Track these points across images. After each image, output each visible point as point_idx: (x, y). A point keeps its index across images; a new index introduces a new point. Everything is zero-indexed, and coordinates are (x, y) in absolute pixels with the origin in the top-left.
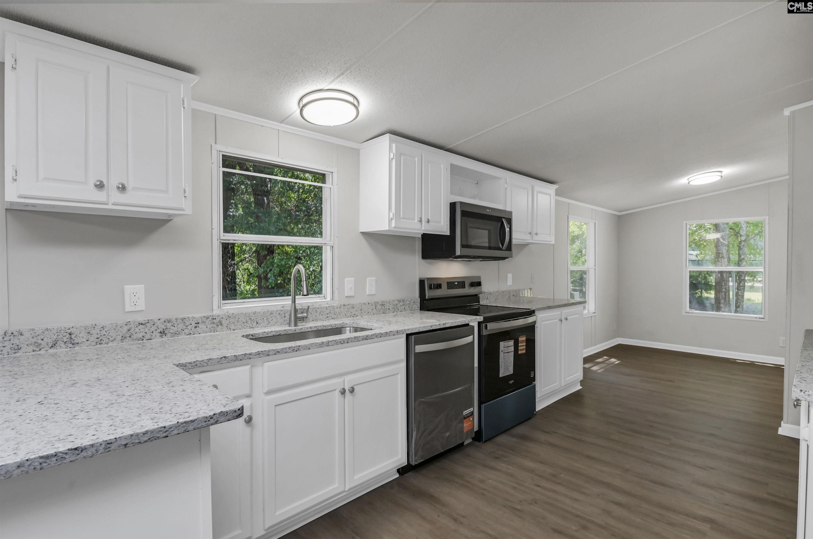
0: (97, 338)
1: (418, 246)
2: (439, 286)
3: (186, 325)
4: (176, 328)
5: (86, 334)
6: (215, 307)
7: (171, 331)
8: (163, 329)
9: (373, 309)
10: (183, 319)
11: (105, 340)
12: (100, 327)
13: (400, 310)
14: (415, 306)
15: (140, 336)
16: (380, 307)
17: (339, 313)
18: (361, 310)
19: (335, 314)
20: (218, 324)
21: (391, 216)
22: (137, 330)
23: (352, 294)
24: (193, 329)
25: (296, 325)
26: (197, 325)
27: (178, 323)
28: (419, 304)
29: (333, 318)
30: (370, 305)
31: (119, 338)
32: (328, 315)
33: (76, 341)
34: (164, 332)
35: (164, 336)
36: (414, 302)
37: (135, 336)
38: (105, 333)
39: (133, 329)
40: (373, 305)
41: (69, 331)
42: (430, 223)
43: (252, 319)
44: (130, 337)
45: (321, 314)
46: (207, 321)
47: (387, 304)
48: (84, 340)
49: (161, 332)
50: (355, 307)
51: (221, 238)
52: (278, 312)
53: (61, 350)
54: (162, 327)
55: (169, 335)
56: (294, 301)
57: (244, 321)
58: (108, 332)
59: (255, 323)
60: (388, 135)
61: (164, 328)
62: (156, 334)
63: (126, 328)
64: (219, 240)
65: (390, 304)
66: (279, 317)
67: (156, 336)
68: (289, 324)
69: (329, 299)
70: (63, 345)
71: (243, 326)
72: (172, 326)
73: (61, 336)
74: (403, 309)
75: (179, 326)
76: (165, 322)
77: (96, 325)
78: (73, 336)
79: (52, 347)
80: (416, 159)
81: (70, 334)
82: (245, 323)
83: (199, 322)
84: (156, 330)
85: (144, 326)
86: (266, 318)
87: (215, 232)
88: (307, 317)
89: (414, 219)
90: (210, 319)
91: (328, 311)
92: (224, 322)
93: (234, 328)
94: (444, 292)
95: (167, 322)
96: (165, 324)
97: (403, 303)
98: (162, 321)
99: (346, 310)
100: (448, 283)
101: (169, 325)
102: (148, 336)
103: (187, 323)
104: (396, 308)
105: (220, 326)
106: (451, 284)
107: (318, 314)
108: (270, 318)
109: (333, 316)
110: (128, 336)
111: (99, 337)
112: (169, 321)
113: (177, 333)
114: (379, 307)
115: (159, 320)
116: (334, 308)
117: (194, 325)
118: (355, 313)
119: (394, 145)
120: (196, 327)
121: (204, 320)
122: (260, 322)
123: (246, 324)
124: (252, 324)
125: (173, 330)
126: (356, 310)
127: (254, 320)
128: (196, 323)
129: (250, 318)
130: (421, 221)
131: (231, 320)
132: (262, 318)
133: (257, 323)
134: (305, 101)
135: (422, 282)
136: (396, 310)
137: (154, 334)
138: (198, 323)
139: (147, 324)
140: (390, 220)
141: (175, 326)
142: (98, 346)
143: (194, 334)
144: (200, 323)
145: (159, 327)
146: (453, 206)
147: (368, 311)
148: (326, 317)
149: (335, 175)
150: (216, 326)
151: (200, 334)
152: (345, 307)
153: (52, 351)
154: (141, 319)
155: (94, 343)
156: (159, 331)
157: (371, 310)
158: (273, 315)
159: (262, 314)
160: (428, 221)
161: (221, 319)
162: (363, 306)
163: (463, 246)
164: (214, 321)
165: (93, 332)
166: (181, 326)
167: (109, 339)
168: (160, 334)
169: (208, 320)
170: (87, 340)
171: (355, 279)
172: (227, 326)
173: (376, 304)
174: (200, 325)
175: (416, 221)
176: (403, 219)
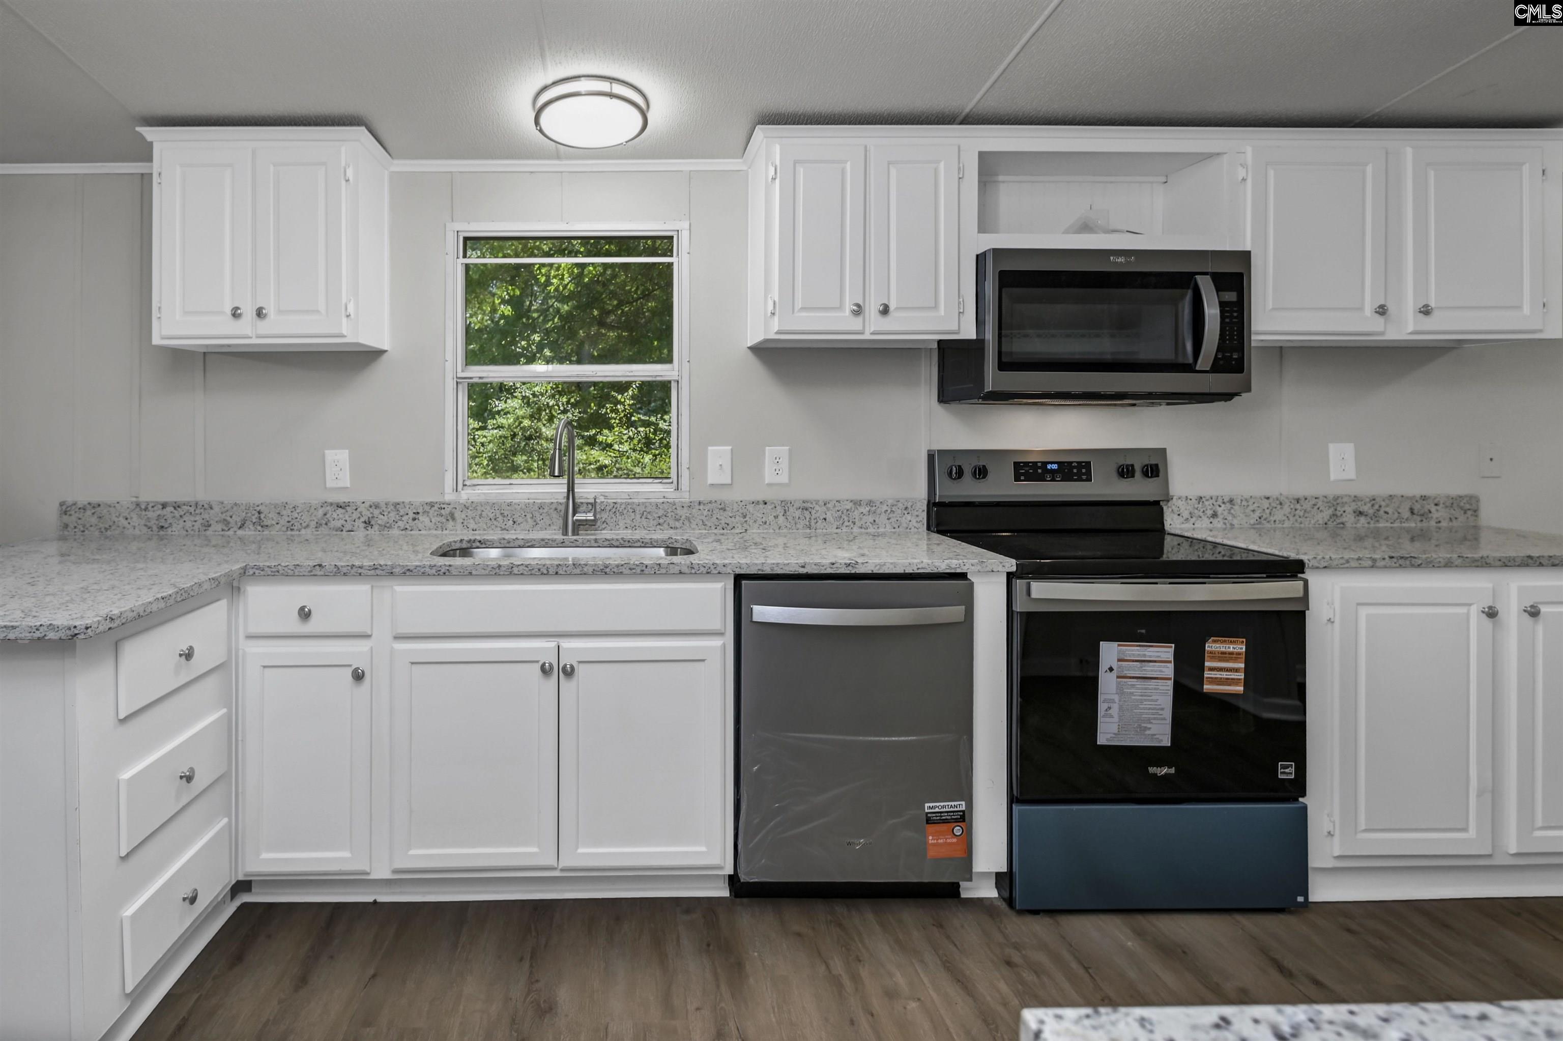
0: (289, 522)
2: (981, 473)
3: (401, 514)
4: (385, 518)
5: (276, 515)
7: (380, 522)
8: (369, 518)
9: (776, 517)
10: (396, 505)
11: (297, 526)
12: (291, 507)
13: (858, 524)
14: (909, 517)
15: (338, 524)
16: (798, 513)
17: (688, 519)
18: (745, 517)
19: (678, 520)
20: (449, 518)
21: (771, 307)
22: (335, 515)
23: (725, 479)
24: (410, 521)
25: (575, 533)
26: (417, 516)
27: (389, 510)
28: (924, 515)
29: (672, 528)
30: (769, 507)
31: (313, 524)
32: (661, 521)
33: (265, 523)
34: (370, 522)
35: (369, 528)
36: (906, 508)
37: (332, 524)
38: (296, 515)
39: (330, 513)
40: (778, 508)
41: (258, 509)
42: (895, 314)
43: (506, 515)
44: (326, 524)
45: (643, 517)
46: (431, 512)
47: (817, 508)
48: (274, 523)
49: (365, 522)
50: (727, 508)
51: (458, 376)
52: (554, 506)
53: (249, 532)
54: (367, 514)
55: (376, 527)
57: (492, 516)
58: (300, 514)
59: (511, 522)
61: (370, 516)
62: (359, 524)
63: (320, 512)
64: (455, 379)
65: (828, 509)
66: (554, 515)
67: (358, 526)
70: (251, 526)
71: (489, 525)
72: (381, 514)
73: (249, 515)
74: (868, 524)
75: (390, 515)
76: (371, 507)
77: (286, 503)
78: (262, 516)
79: (240, 527)
81: (259, 513)
82: (493, 520)
83: (419, 511)
84: (359, 518)
85: (344, 511)
86: (529, 516)
87: (449, 365)
88: (593, 520)
89: (840, 310)
90: (436, 508)
91: (661, 513)
92: (457, 514)
93: (475, 527)
94: (1002, 488)
95: (373, 507)
96: (371, 510)
97: (867, 509)
98: (367, 504)
99: (705, 513)
101: (376, 512)
102: (348, 526)
103: (401, 511)
104: (846, 519)
105: (451, 521)
107: (638, 516)
108: (537, 515)
109: (672, 523)
110: (324, 522)
111: (290, 520)
112: (377, 506)
113: (388, 525)
114: (794, 512)
115: (364, 503)
116: (674, 507)
117: (411, 515)
118: (729, 521)
120: (414, 519)
121: (427, 508)
122: (520, 520)
123: (495, 523)
124: (505, 523)
125: (382, 520)
126: (731, 515)
127: (509, 516)
128: (414, 513)
129: (502, 512)
131: (470, 513)
132: (524, 514)
133: (514, 522)
135: (931, 461)
136: (846, 523)
137: (356, 524)
138: (418, 513)
139: (347, 508)
140: (769, 317)
141: (385, 514)
142: (289, 533)
143: (411, 530)
144: (421, 514)
145: (363, 514)
147: (764, 520)
148: (655, 522)
149: (684, 235)
150: (444, 520)
151: (420, 530)
152: (701, 507)
153: (240, 532)
154: (342, 498)
155: (284, 529)
156: (362, 519)
157: (771, 518)
158: (545, 511)
159: (524, 507)
160: (886, 310)
161: (454, 510)
162: (751, 508)
164: (443, 511)
165: (284, 512)
166: (393, 515)
167: (301, 524)
168: (364, 525)
169: (433, 508)
170: (277, 523)
171: (732, 450)
172: (462, 523)
173: (786, 505)
174: (420, 517)
175: (847, 312)
176: (803, 309)
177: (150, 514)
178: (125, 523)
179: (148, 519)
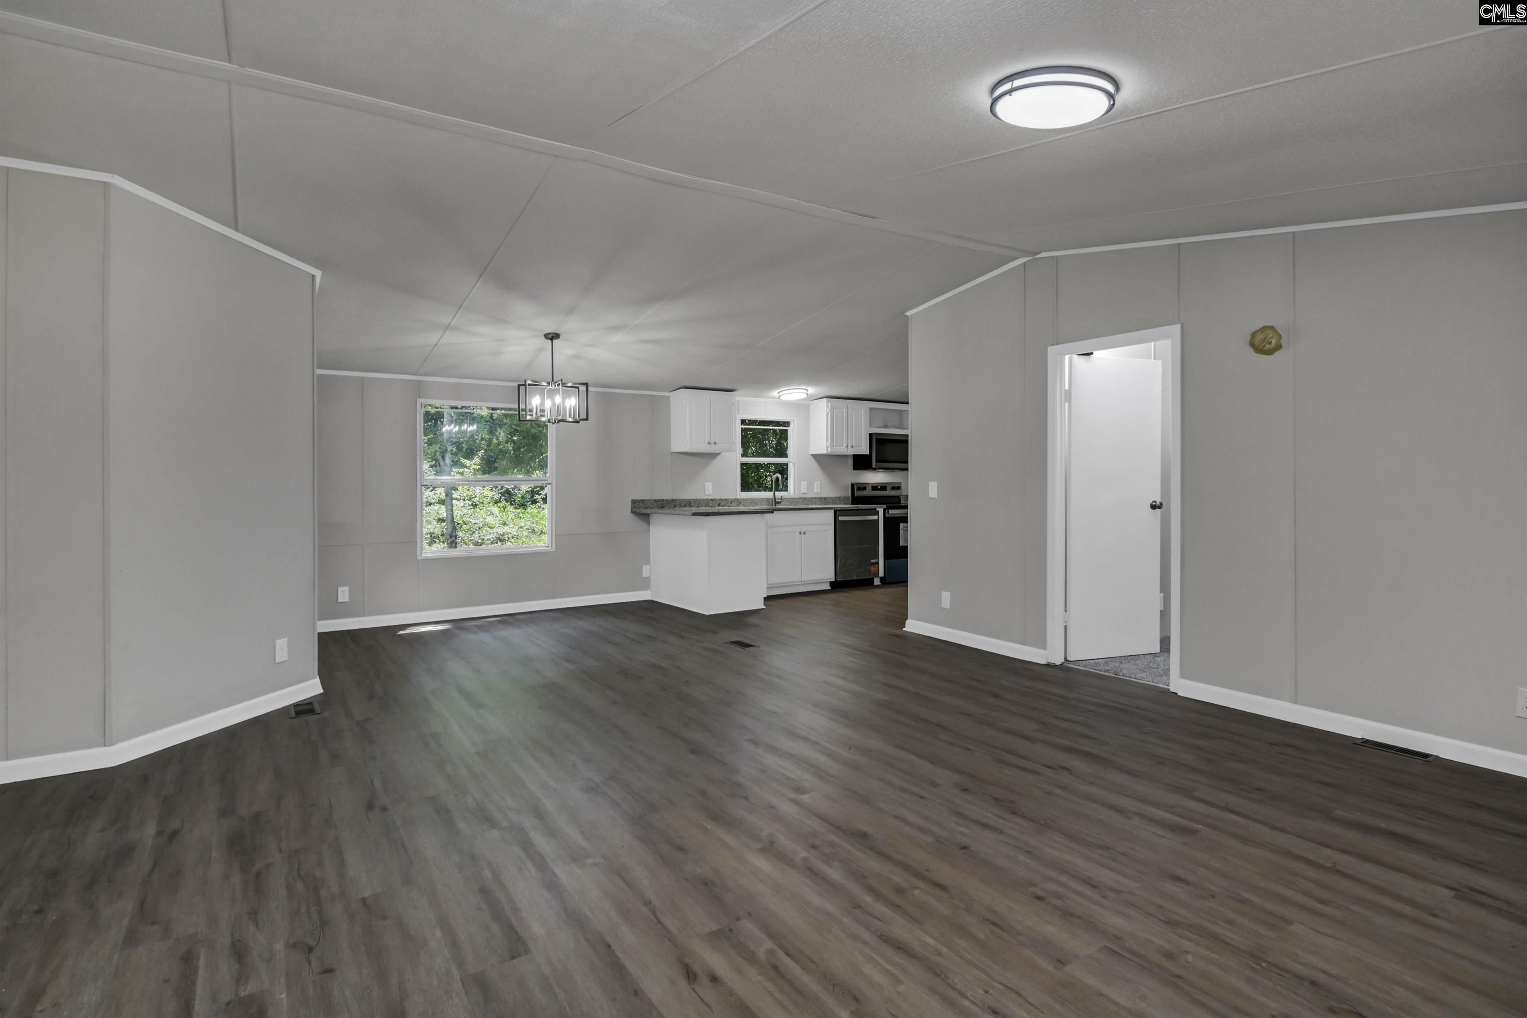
1: (850, 462)
2: (865, 489)
5: (694, 502)
6: (738, 494)
9: (818, 501)
10: (726, 499)
11: (700, 506)
12: (698, 500)
13: (837, 503)
14: (848, 501)
15: (711, 505)
16: (823, 500)
17: (798, 501)
18: (811, 501)
19: (796, 501)
21: (828, 445)
23: (806, 492)
24: (730, 504)
25: (775, 505)
28: (851, 500)
29: (794, 503)
30: (817, 498)
31: (704, 505)
32: (792, 502)
33: (691, 505)
34: (719, 505)
36: (847, 499)
37: (709, 505)
38: (700, 503)
39: (709, 502)
42: (854, 448)
45: (787, 501)
47: (827, 499)
48: (694, 505)
50: (807, 499)
51: (740, 461)
52: (767, 499)
54: (719, 502)
55: (721, 506)
56: (774, 494)
57: (751, 502)
60: (825, 399)
62: (716, 505)
63: (706, 502)
66: (767, 501)
68: (772, 505)
69: (792, 493)
70: (687, 506)
71: (750, 505)
73: (687, 503)
74: (839, 503)
75: (724, 502)
76: (719, 500)
80: (844, 410)
81: (690, 502)
83: (732, 501)
84: (716, 503)
86: (761, 502)
87: (738, 458)
88: (780, 502)
89: (843, 446)
90: (736, 500)
91: (792, 500)
92: (742, 502)
93: (746, 505)
94: (868, 492)
97: (838, 499)
99: (802, 501)
100: (872, 487)
101: (721, 501)
102: (714, 506)
104: (834, 501)
105: (740, 504)
106: (875, 488)
108: (763, 502)
110: (707, 505)
111: (698, 504)
114: (822, 500)
115: (717, 499)
116: (795, 497)
117: (730, 502)
118: (808, 502)
119: (829, 404)
121: (734, 500)
123: (752, 504)
124: (754, 504)
125: (723, 504)
129: (754, 501)
130: (847, 447)
131: (745, 501)
132: (759, 502)
133: (756, 504)
134: (780, 394)
135: (853, 485)
139: (713, 500)
140: (827, 448)
146: (871, 435)
147: (816, 502)
148: (790, 503)
149: (795, 421)
151: (732, 507)
152: (800, 498)
153: (684, 508)
154: (710, 498)
158: (764, 500)
159: (759, 500)
160: (852, 447)
162: (812, 499)
163: (877, 461)
164: (738, 501)
165: (696, 502)
166: (726, 502)
171: (808, 483)
172: (743, 505)
173: (820, 498)
174: (733, 503)
175: (844, 447)
176: (835, 446)
177: (659, 503)
178: (651, 506)
179: (659, 505)
